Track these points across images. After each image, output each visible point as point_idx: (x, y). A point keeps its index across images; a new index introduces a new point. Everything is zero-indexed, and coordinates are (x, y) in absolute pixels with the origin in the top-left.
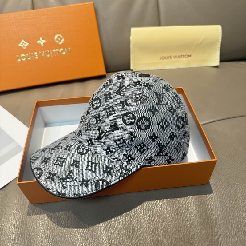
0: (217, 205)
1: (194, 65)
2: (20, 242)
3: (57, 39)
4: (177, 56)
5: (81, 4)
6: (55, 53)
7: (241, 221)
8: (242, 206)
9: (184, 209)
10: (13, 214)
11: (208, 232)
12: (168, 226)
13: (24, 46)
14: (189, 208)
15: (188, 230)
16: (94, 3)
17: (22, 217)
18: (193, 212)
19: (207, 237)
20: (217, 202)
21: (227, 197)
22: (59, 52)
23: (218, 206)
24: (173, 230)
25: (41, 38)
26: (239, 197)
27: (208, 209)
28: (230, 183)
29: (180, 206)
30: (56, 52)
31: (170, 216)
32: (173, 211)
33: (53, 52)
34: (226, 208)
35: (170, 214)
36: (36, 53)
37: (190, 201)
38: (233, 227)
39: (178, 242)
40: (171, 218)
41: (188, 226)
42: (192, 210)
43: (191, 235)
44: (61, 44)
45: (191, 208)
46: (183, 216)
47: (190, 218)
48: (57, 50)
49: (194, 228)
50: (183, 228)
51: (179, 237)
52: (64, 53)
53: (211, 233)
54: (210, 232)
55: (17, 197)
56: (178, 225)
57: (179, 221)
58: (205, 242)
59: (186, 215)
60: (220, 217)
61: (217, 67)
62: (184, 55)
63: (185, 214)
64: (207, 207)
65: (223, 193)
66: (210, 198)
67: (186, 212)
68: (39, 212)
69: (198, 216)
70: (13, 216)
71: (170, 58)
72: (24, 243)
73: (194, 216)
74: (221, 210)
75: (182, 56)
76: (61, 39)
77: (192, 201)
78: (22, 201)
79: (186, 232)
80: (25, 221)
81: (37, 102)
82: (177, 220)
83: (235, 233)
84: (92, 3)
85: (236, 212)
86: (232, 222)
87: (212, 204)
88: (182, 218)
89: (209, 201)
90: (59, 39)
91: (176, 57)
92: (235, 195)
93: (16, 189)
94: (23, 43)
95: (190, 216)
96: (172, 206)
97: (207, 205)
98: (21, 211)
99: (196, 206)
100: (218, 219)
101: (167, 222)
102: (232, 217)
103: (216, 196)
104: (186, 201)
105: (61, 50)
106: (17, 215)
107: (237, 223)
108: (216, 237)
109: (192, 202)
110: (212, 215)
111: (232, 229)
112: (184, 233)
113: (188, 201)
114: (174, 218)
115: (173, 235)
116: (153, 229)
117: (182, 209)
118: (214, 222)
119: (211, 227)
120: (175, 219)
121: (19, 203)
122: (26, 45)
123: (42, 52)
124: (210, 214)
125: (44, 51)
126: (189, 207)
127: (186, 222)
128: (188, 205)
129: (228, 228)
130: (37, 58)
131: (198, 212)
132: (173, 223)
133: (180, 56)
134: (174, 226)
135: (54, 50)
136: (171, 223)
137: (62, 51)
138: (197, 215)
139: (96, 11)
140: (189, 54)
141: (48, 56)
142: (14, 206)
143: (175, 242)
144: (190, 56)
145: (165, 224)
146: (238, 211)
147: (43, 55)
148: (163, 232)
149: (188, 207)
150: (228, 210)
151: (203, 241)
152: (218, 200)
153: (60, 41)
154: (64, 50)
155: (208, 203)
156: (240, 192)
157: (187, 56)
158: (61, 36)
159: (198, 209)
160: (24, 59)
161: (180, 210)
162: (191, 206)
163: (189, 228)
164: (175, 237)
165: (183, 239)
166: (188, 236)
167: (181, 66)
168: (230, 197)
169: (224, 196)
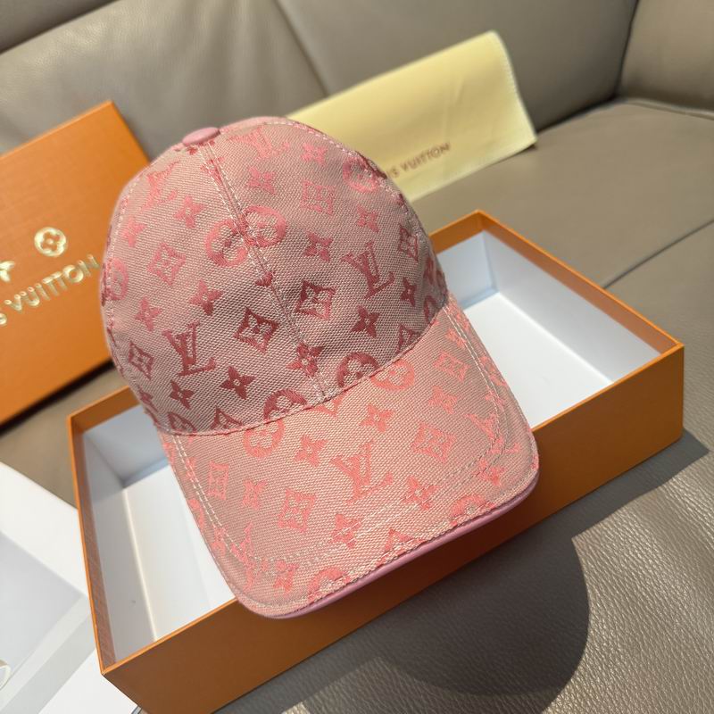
1: (468, 169)
3: (45, 245)
4: (410, 163)
5: (78, 119)
6: (52, 287)
9: (641, 586)
12: (620, 659)
14: (655, 576)
15: (687, 648)
16: (113, 105)
18: (674, 583)
22: (63, 278)
24: (640, 669)
29: (624, 581)
30: (55, 282)
31: (609, 627)
32: (612, 605)
33: (46, 287)
35: (606, 620)
37: (647, 551)
39: (675, 699)
40: (616, 634)
41: (680, 633)
42: (667, 577)
43: (705, 658)
44: (62, 255)
45: (661, 573)
46: (649, 607)
47: (673, 604)
48: (57, 276)
49: (702, 633)
50: (669, 645)
51: (671, 680)
52: (80, 277)
56: (649, 644)
57: (644, 630)
59: (658, 600)
62: (428, 154)
63: (652, 599)
66: (703, 517)
67: (653, 593)
69: (696, 586)
73: (682, 593)
75: (422, 156)
76: (57, 238)
77: (653, 550)
79: (685, 654)
82: (638, 630)
84: (108, 103)
88: (651, 615)
89: (706, 526)
90: (51, 242)
91: (409, 167)
95: (670, 600)
96: (601, 593)
97: (706, 542)
99: (673, 560)
101: (609, 651)
104: (636, 555)
105: (68, 270)
109: (656, 554)
112: (679, 663)
113: (642, 554)
114: (624, 627)
115: (647, 684)
116: (576, 691)
117: (637, 589)
120: (631, 631)
123: (13, 301)
125: (18, 293)
126: (654, 570)
127: (668, 625)
128: (647, 567)
131: (688, 574)
132: (629, 644)
133: (418, 160)
134: (639, 652)
135: (48, 281)
136: (623, 647)
137: (73, 274)
138: (690, 586)
139: (129, 124)
140: (441, 142)
141: (36, 303)
143: (665, 705)
144: (445, 148)
145: (607, 658)
147: (19, 307)
148: (613, 685)
149: (650, 574)
153: (54, 248)
154: (78, 268)
155: (705, 533)
157: (436, 152)
158: (53, 232)
159: (686, 566)
161: (633, 594)
162: (657, 566)
163: (688, 638)
164: (659, 689)
165: (686, 682)
166: (697, 667)
167: (434, 186)
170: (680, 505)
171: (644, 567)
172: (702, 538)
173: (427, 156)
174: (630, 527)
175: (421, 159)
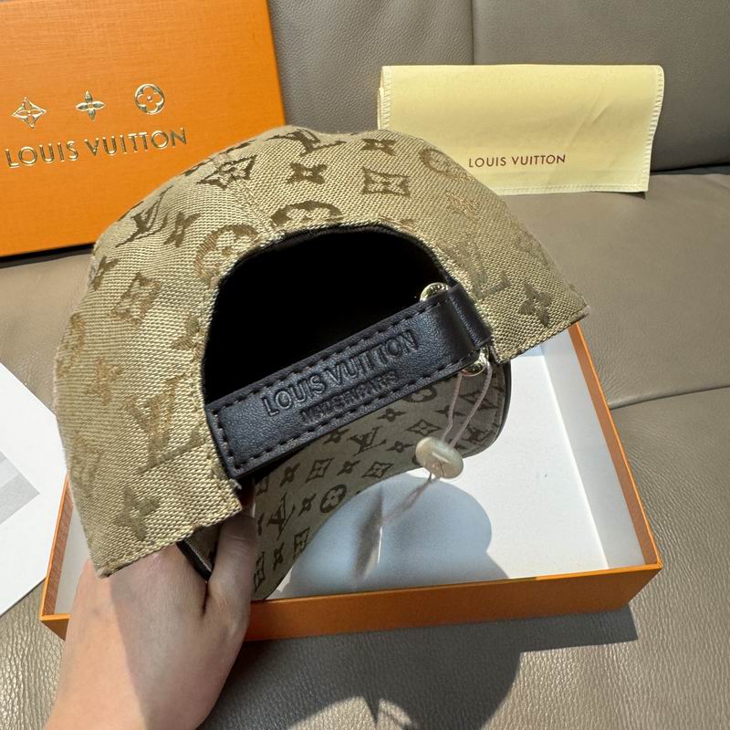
0: (650, 714)
1: (572, 188)
4: (522, 159)
20: (652, 704)
61: (641, 194)
62: (543, 157)
64: (622, 722)
71: (500, 162)
75: (536, 157)
89: (627, 701)
91: (519, 162)
92: (706, 677)
133: (531, 159)
144: (562, 159)
155: (624, 707)
156: (720, 669)
157: (552, 158)
168: (690, 685)
169: (672, 685)
170: (614, 668)
172: (619, 711)
173: (540, 159)
175: (534, 159)
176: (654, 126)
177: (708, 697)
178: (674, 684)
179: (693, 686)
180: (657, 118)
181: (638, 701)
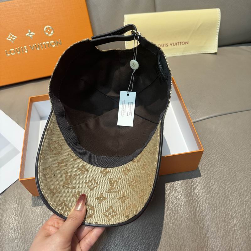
2: (20, 246)
4: (173, 44)
6: (45, 46)
7: (228, 222)
8: (230, 207)
10: (13, 220)
11: (196, 233)
13: (12, 40)
14: (179, 211)
17: (21, 222)
18: (183, 215)
19: (195, 238)
21: (216, 199)
22: (49, 44)
23: (207, 208)
25: (29, 31)
26: (228, 199)
27: (197, 211)
28: (220, 185)
30: (46, 44)
33: (43, 45)
34: (214, 209)
36: (25, 47)
37: (180, 204)
38: (220, 228)
39: (168, 243)
41: (177, 228)
45: (181, 211)
47: (180, 221)
48: (47, 42)
49: (183, 230)
53: (199, 235)
54: (198, 233)
55: (16, 202)
58: (193, 243)
60: (209, 219)
61: (215, 53)
62: (181, 43)
63: (175, 217)
65: (213, 195)
68: (37, 217)
70: (12, 221)
71: (166, 45)
72: (24, 247)
73: (183, 219)
74: (209, 212)
75: (178, 43)
77: (181, 204)
78: (20, 206)
80: (24, 227)
81: (31, 98)
83: (222, 234)
85: (224, 213)
86: (219, 224)
87: (201, 206)
88: (172, 220)
92: (224, 196)
93: (14, 194)
94: (11, 36)
95: (179, 219)
98: (20, 217)
99: (185, 209)
100: (207, 220)
102: (220, 218)
103: (205, 198)
105: (52, 42)
106: (16, 221)
107: (224, 224)
108: (203, 238)
109: (182, 205)
110: (200, 217)
111: (219, 230)
117: (172, 213)
118: (202, 224)
119: (199, 228)
121: (17, 208)
122: (14, 39)
124: (198, 215)
126: (179, 209)
129: (215, 229)
130: (26, 52)
131: (187, 214)
133: (177, 43)
135: (44, 43)
138: (186, 218)
140: (186, 41)
141: (38, 49)
142: (13, 211)
144: (187, 43)
146: (225, 213)
147: (33, 49)
150: (216, 212)
151: (191, 242)
152: (207, 202)
153: (50, 33)
154: (54, 42)
155: (198, 205)
156: (229, 194)
157: (183, 43)
158: (50, 28)
159: (188, 212)
160: (13, 54)
163: (179, 230)
164: (165, 239)
165: (173, 241)
166: (177, 238)
167: (178, 54)
168: (219, 198)
169: (213, 198)
170: (195, 194)
171: (177, 208)
172: (196, 206)
173: (180, 43)
174: (179, 195)
175: (178, 44)
176: (218, 29)
177: (224, 202)
178: (214, 198)
179: (220, 199)
180: (219, 27)
181: (202, 203)
